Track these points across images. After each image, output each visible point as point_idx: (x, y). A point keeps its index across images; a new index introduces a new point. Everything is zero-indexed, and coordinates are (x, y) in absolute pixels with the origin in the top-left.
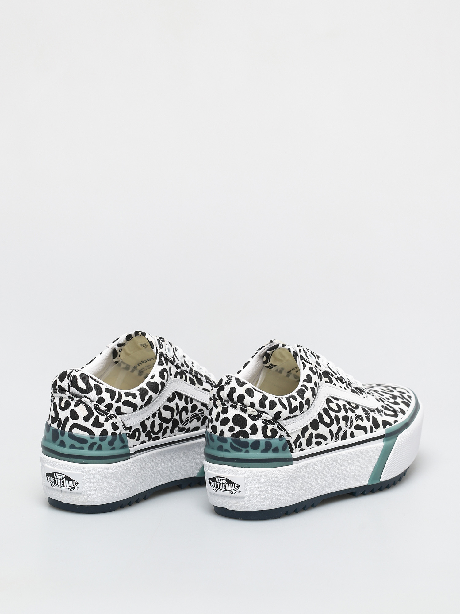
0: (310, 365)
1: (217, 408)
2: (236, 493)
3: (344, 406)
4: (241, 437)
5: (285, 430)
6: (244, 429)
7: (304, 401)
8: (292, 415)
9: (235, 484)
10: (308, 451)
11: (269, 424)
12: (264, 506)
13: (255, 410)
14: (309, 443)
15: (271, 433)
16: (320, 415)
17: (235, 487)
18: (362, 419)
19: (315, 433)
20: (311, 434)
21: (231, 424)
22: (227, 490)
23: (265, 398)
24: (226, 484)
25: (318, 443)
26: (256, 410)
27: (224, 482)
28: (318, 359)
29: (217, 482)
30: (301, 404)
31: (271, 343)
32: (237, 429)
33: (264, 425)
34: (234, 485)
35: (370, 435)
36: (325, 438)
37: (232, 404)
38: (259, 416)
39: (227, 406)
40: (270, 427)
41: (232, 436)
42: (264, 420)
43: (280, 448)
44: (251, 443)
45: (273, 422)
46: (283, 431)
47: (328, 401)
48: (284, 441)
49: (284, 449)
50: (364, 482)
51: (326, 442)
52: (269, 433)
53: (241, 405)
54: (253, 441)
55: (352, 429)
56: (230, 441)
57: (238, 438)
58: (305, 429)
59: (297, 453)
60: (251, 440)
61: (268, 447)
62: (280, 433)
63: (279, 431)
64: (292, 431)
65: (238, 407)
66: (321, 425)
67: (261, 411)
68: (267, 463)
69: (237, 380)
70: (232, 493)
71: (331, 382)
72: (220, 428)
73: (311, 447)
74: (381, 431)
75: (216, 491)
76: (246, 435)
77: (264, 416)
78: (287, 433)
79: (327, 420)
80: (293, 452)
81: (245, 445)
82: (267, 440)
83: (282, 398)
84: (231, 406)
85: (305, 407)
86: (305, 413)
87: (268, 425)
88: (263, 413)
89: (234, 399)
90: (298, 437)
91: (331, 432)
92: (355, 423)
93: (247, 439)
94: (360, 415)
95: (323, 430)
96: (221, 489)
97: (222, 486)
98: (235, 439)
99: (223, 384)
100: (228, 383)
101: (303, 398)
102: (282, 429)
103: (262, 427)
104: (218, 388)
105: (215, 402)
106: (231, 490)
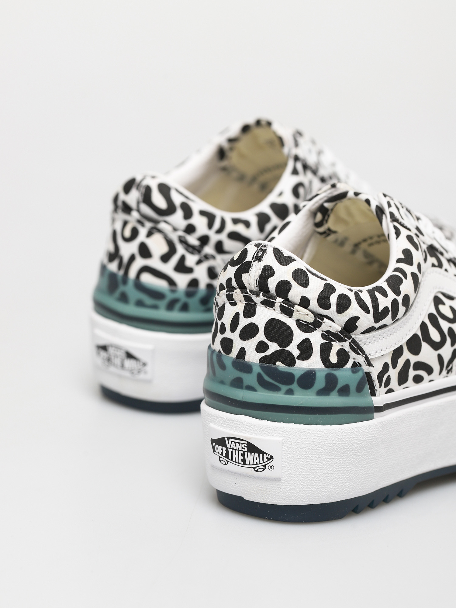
1: (234, 304)
2: (264, 470)
4: (279, 364)
5: (363, 353)
6: (286, 349)
7: (400, 299)
8: (377, 325)
9: (263, 453)
10: (400, 393)
11: (334, 341)
12: (317, 496)
13: (309, 313)
14: (403, 379)
15: (337, 358)
16: (423, 326)
17: (263, 459)
19: (413, 359)
20: (408, 362)
21: (261, 336)
22: (247, 463)
23: (329, 289)
24: (246, 453)
25: (418, 379)
26: (312, 312)
27: (242, 448)
28: (418, 222)
29: (227, 448)
30: (395, 303)
31: (333, 189)
32: (274, 347)
33: (326, 341)
34: (261, 455)
36: (429, 370)
37: (266, 298)
38: (317, 325)
39: (254, 302)
40: (336, 346)
41: (262, 360)
42: (325, 332)
43: (353, 388)
44: (299, 376)
45: (342, 336)
46: (360, 354)
47: (437, 301)
48: (360, 375)
49: (360, 389)
51: (431, 377)
52: (333, 358)
53: (282, 302)
54: (303, 372)
56: (257, 369)
57: (273, 366)
58: (397, 353)
59: (380, 399)
60: (300, 369)
61: (330, 385)
62: (353, 357)
63: (352, 354)
64: (377, 355)
65: (277, 305)
66: (425, 346)
67: (321, 315)
68: (328, 416)
69: (277, 253)
70: (256, 469)
71: (440, 265)
72: (238, 344)
73: (405, 385)
75: (226, 464)
76: (289, 360)
77: (327, 325)
78: (367, 358)
79: (435, 336)
80: (376, 396)
81: (288, 379)
82: (328, 370)
83: (361, 291)
84: (263, 303)
85: (402, 309)
86: (399, 322)
87: (333, 343)
88: (325, 320)
89: (270, 289)
90: (386, 367)
91: (440, 358)
93: (292, 368)
95: (427, 354)
96: (235, 462)
97: (238, 457)
98: (267, 367)
99: (249, 258)
100: (258, 258)
101: (398, 293)
102: (358, 350)
103: (322, 345)
104: (238, 266)
105: (231, 293)
106: (255, 463)
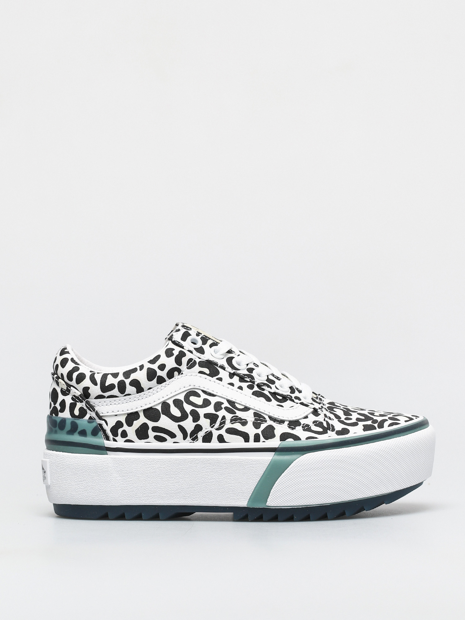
3: (218, 404)
4: (53, 415)
5: (94, 410)
6: (55, 406)
7: (128, 381)
8: (105, 395)
10: (140, 444)
14: (141, 435)
15: (79, 412)
16: (164, 405)
18: (244, 424)
19: (151, 424)
20: (145, 425)
23: (75, 369)
25: (160, 439)
26: (66, 383)
28: (211, 346)
30: (122, 383)
32: (52, 405)
33: (73, 402)
35: (252, 444)
36: (173, 435)
38: (68, 391)
40: (79, 405)
42: (73, 396)
43: (89, 432)
45: (81, 399)
46: (92, 412)
47: (191, 393)
48: (94, 425)
49: (95, 433)
50: (243, 502)
51: (174, 440)
52: (77, 412)
54: (61, 420)
55: (223, 432)
58: (132, 417)
61: (74, 429)
63: (88, 411)
64: (108, 414)
66: (164, 417)
67: (70, 385)
71: (214, 374)
73: (146, 440)
74: (275, 442)
76: (57, 413)
77: (73, 391)
78: (98, 414)
79: (176, 412)
80: (109, 440)
85: (130, 389)
86: (129, 396)
87: (77, 403)
88: (72, 388)
90: (119, 424)
91: (182, 429)
92: (228, 425)
93: (57, 417)
101: (128, 377)
102: (91, 409)
103: (71, 404)
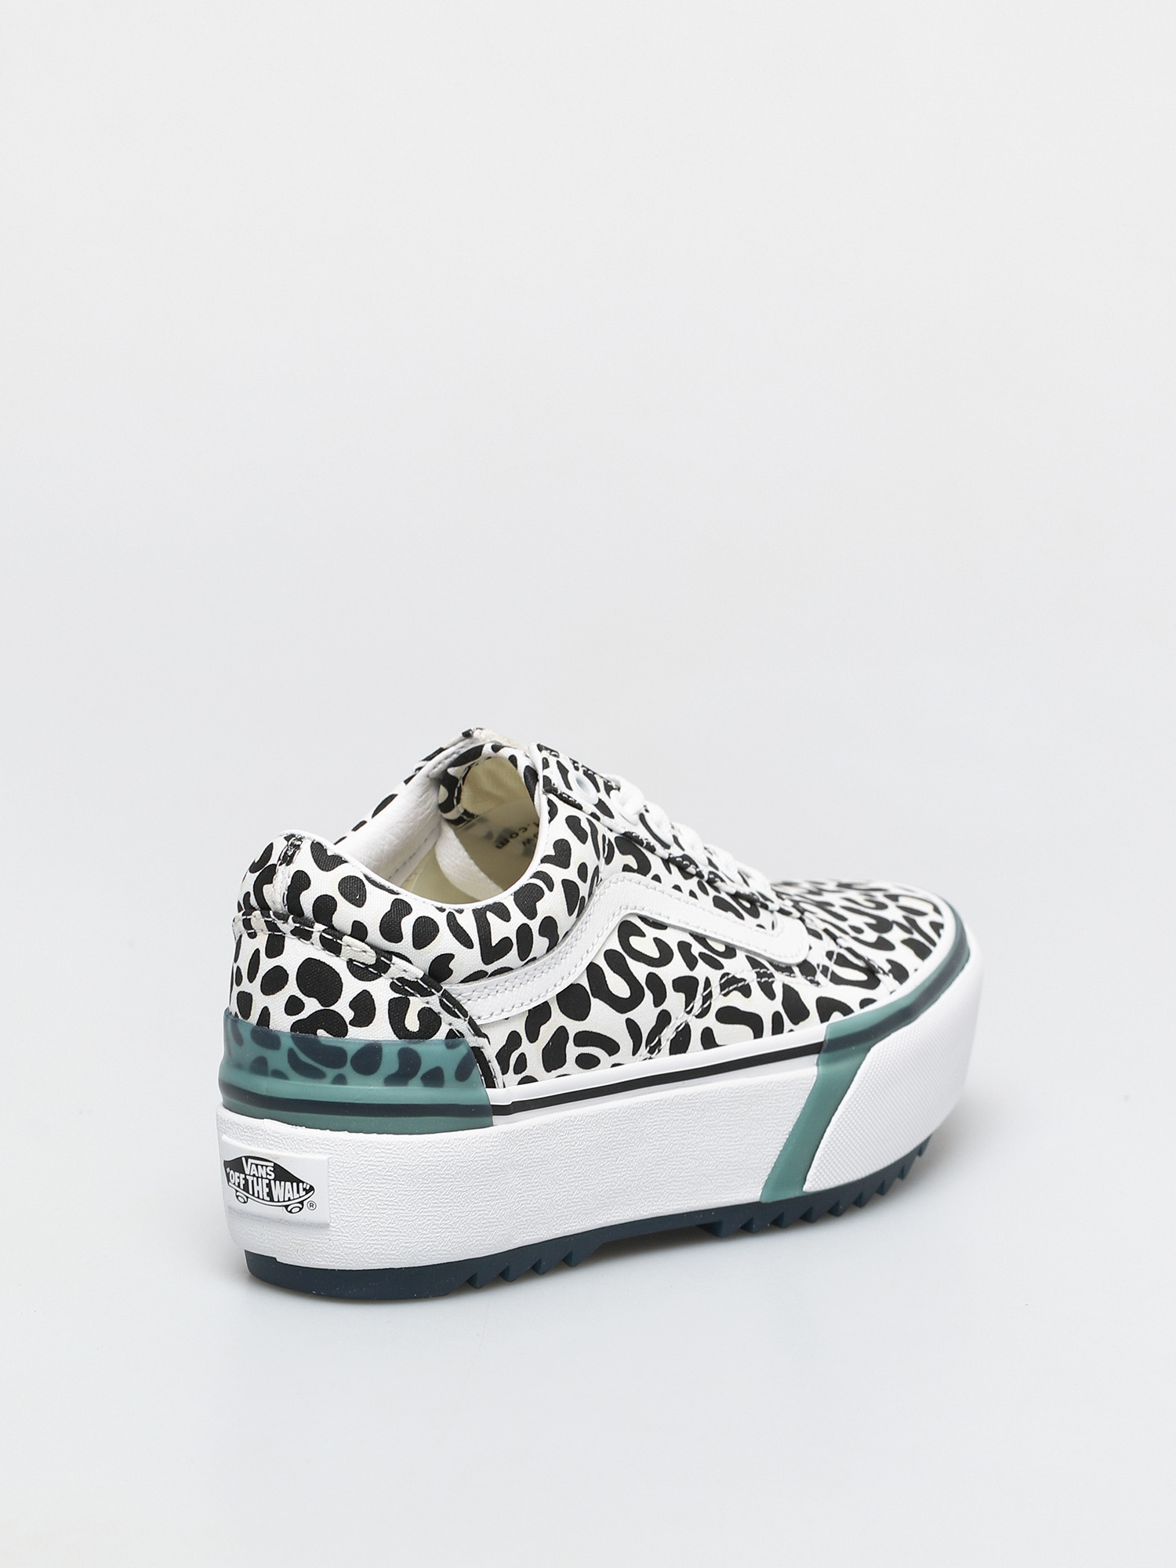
0: (574, 812)
1: (253, 936)
2: (301, 1209)
3: (684, 947)
4: (321, 1033)
5: (465, 1013)
6: (331, 1008)
7: (535, 925)
8: (490, 968)
9: (298, 1181)
10: (549, 1084)
11: (413, 995)
12: (393, 1255)
13: (368, 948)
14: (553, 1058)
15: (418, 1022)
16: (593, 970)
17: (298, 1192)
18: (746, 991)
19: (574, 1027)
20: (561, 1033)
21: (292, 988)
22: (276, 1199)
23: (401, 908)
24: (272, 1182)
25: (587, 1062)
26: (372, 947)
27: (267, 1174)
28: (608, 794)
29: (246, 1175)
30: (524, 932)
31: (467, 741)
32: (312, 1006)
33: (398, 995)
34: (295, 1184)
35: (770, 1043)
36: (612, 1047)
37: (298, 925)
38: (381, 968)
39: (281, 931)
40: (417, 1003)
41: (295, 1027)
42: (397, 979)
43: (449, 1072)
44: (355, 1052)
45: (425, 986)
46: (459, 1017)
47: (627, 930)
48: (462, 1051)
49: (462, 1074)
50: (749, 1191)
51: (615, 1059)
52: (412, 1023)
53: (323, 931)
54: (359, 1047)
55: (710, 1021)
56: (287, 1043)
57: (312, 1036)
58: (538, 1016)
59: (507, 1091)
60: (354, 1041)
61: (408, 1068)
62: (448, 1023)
63: (445, 1017)
64: (493, 1019)
65: (316, 936)
66: (597, 1004)
67: (388, 952)
68: (404, 1119)
69: (318, 850)
70: (289, 1209)
71: (644, 868)
72: (260, 1001)
73: (560, 1071)
74: (812, 1031)
75: (245, 1202)
76: (338, 1027)
77: (398, 967)
78: (472, 1023)
79: (618, 986)
80: (495, 1087)
81: (335, 1057)
82: (403, 1043)
83: (461, 911)
84: (293, 932)
85: (540, 943)
86: (532, 966)
87: (411, 998)
88: (395, 959)
89: (304, 910)
90: (514, 1040)
91: (633, 1027)
92: (719, 1002)
93: (340, 1039)
94: (738, 976)
95: (602, 1018)
96: (258, 1197)
97: (261, 1188)
98: (303, 1037)
99: (274, 860)
100: (287, 859)
101: (531, 913)
102: (456, 1010)
103: (392, 1003)
104: (258, 873)
105: (248, 917)
106: (286, 1199)
